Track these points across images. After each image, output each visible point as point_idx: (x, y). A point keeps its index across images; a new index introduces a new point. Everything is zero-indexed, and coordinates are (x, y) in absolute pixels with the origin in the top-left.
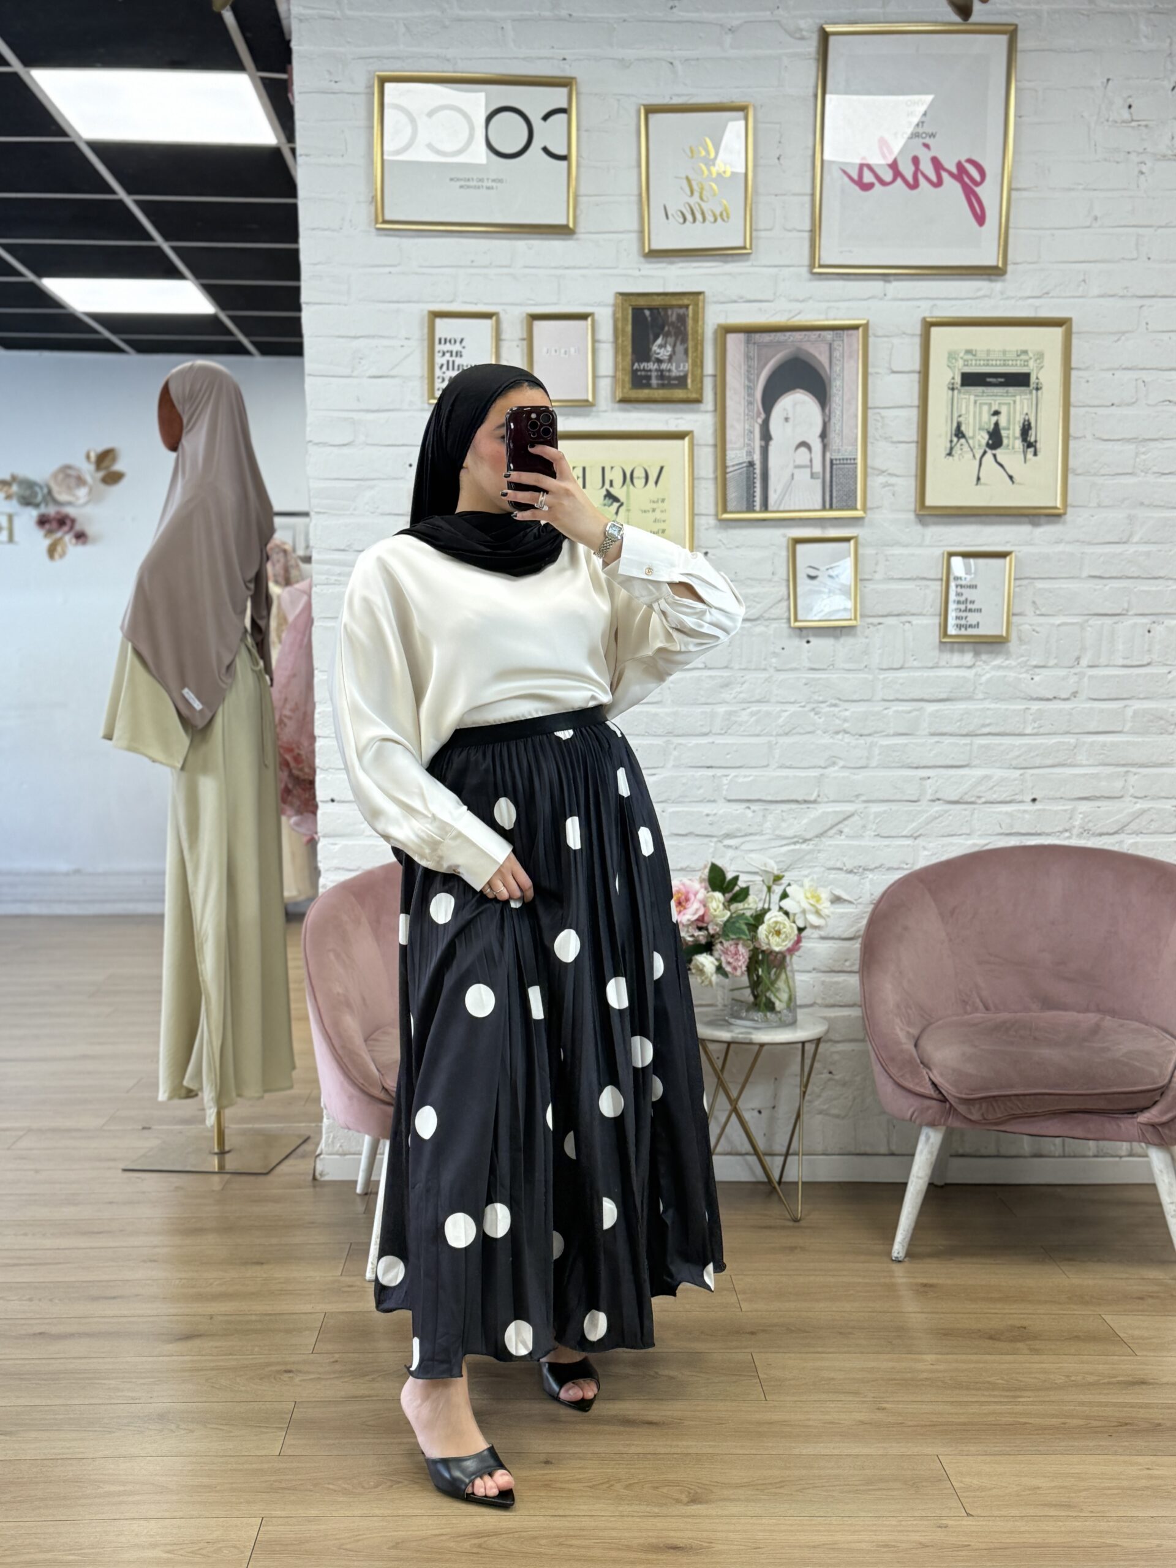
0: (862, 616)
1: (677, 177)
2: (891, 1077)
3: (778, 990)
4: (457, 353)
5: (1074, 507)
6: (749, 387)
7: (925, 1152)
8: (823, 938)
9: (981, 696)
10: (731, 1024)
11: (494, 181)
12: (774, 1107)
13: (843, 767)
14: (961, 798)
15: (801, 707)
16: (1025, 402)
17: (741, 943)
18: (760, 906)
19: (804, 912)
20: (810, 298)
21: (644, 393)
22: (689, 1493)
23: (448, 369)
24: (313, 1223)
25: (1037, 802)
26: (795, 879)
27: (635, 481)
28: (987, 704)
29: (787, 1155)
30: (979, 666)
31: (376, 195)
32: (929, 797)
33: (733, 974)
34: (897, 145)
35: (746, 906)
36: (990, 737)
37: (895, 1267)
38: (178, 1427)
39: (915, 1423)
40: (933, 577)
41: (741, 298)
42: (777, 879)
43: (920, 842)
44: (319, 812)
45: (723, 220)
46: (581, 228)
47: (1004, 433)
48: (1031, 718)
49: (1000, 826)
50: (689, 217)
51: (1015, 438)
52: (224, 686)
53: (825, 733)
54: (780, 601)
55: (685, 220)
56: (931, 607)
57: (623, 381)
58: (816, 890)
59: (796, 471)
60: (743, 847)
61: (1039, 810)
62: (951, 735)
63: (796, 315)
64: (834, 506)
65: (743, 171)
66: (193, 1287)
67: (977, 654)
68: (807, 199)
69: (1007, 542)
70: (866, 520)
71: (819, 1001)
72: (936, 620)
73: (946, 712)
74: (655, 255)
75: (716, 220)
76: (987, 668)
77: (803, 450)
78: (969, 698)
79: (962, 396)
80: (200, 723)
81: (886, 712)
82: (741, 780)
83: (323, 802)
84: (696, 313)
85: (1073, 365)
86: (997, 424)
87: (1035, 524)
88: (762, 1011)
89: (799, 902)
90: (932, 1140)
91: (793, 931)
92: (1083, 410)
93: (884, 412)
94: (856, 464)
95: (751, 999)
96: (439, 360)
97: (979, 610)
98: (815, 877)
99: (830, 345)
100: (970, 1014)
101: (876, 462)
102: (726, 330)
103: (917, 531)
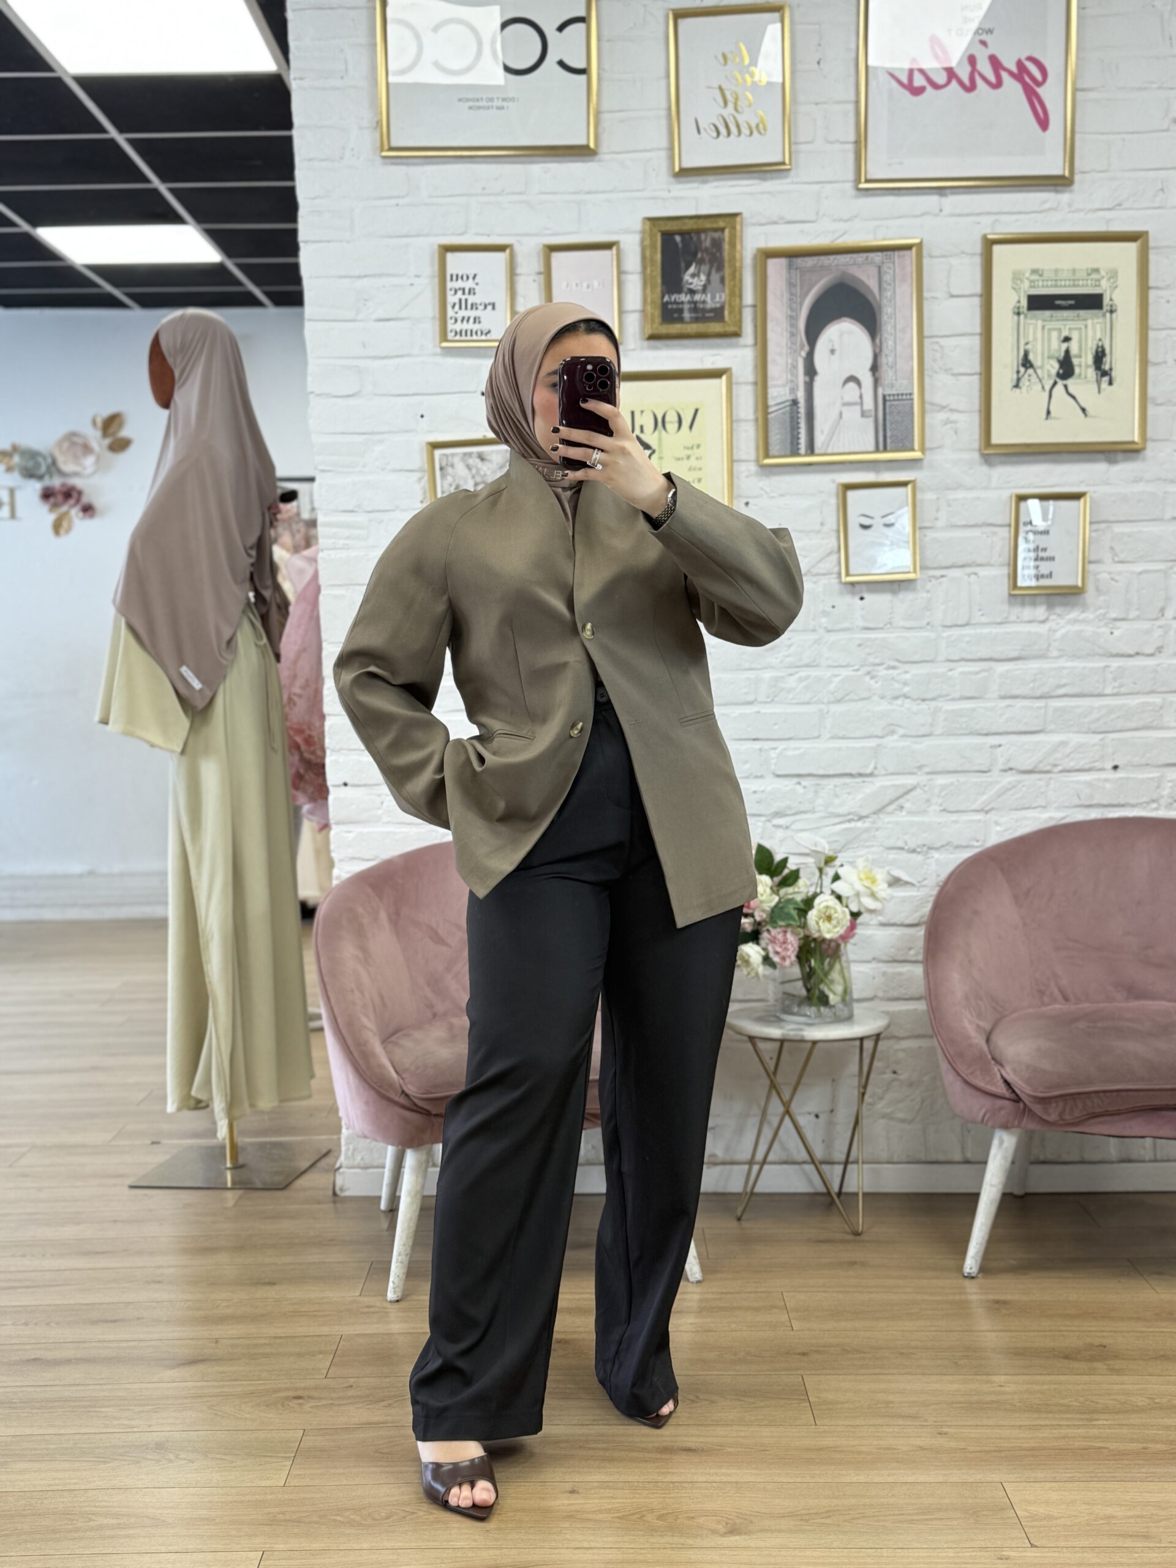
0: (922, 568)
1: (709, 87)
2: (959, 1074)
3: (832, 982)
4: (470, 290)
5: (1154, 440)
6: (791, 317)
7: (999, 1157)
8: (883, 925)
9: (1055, 653)
10: (780, 1020)
11: (504, 100)
12: (832, 1111)
13: (903, 736)
14: (1035, 767)
15: (854, 670)
16: (1098, 327)
17: (789, 930)
18: (812, 891)
19: (858, 895)
20: (856, 217)
21: (676, 328)
22: (727, 1524)
23: (460, 308)
24: (331, 1240)
25: (1119, 770)
26: (851, 860)
27: (668, 426)
28: (1062, 663)
29: (846, 1163)
30: (1054, 620)
31: (381, 120)
32: (1000, 766)
33: (781, 965)
35: (796, 890)
36: (1066, 699)
37: (967, 1283)
38: (177, 1457)
39: (978, 1449)
40: (999, 522)
41: (782, 218)
42: (829, 860)
43: (992, 816)
44: (331, 798)
45: (760, 133)
46: (604, 148)
47: (1075, 361)
48: (1111, 676)
49: (1079, 797)
50: (723, 130)
51: (1087, 366)
52: (224, 662)
53: (882, 698)
54: (830, 553)
55: (718, 133)
56: (1000, 556)
57: (653, 315)
58: (871, 870)
59: (845, 410)
60: (794, 827)
61: (1122, 779)
62: (1024, 697)
63: (841, 236)
64: (888, 448)
65: (780, 80)
66: (198, 1309)
67: (1050, 606)
68: (851, 107)
69: (1082, 482)
70: (925, 462)
71: (880, 994)
72: (1005, 571)
73: (1017, 672)
74: (685, 173)
75: (751, 133)
76: (1062, 622)
77: (852, 385)
78: (1042, 656)
79: (1029, 321)
80: (200, 704)
81: (950, 673)
82: (791, 753)
83: (334, 786)
84: (733, 237)
85: (1151, 283)
86: (1067, 352)
87: (1112, 461)
88: (815, 1005)
89: (851, 884)
90: (1006, 1144)
91: (845, 916)
92: (1164, 333)
93: (943, 341)
94: (912, 399)
95: (804, 992)
96: (452, 299)
97: (1052, 559)
98: (870, 857)
99: (879, 268)
100: (1049, 1004)
101: (935, 396)
102: (766, 255)
103: (982, 472)
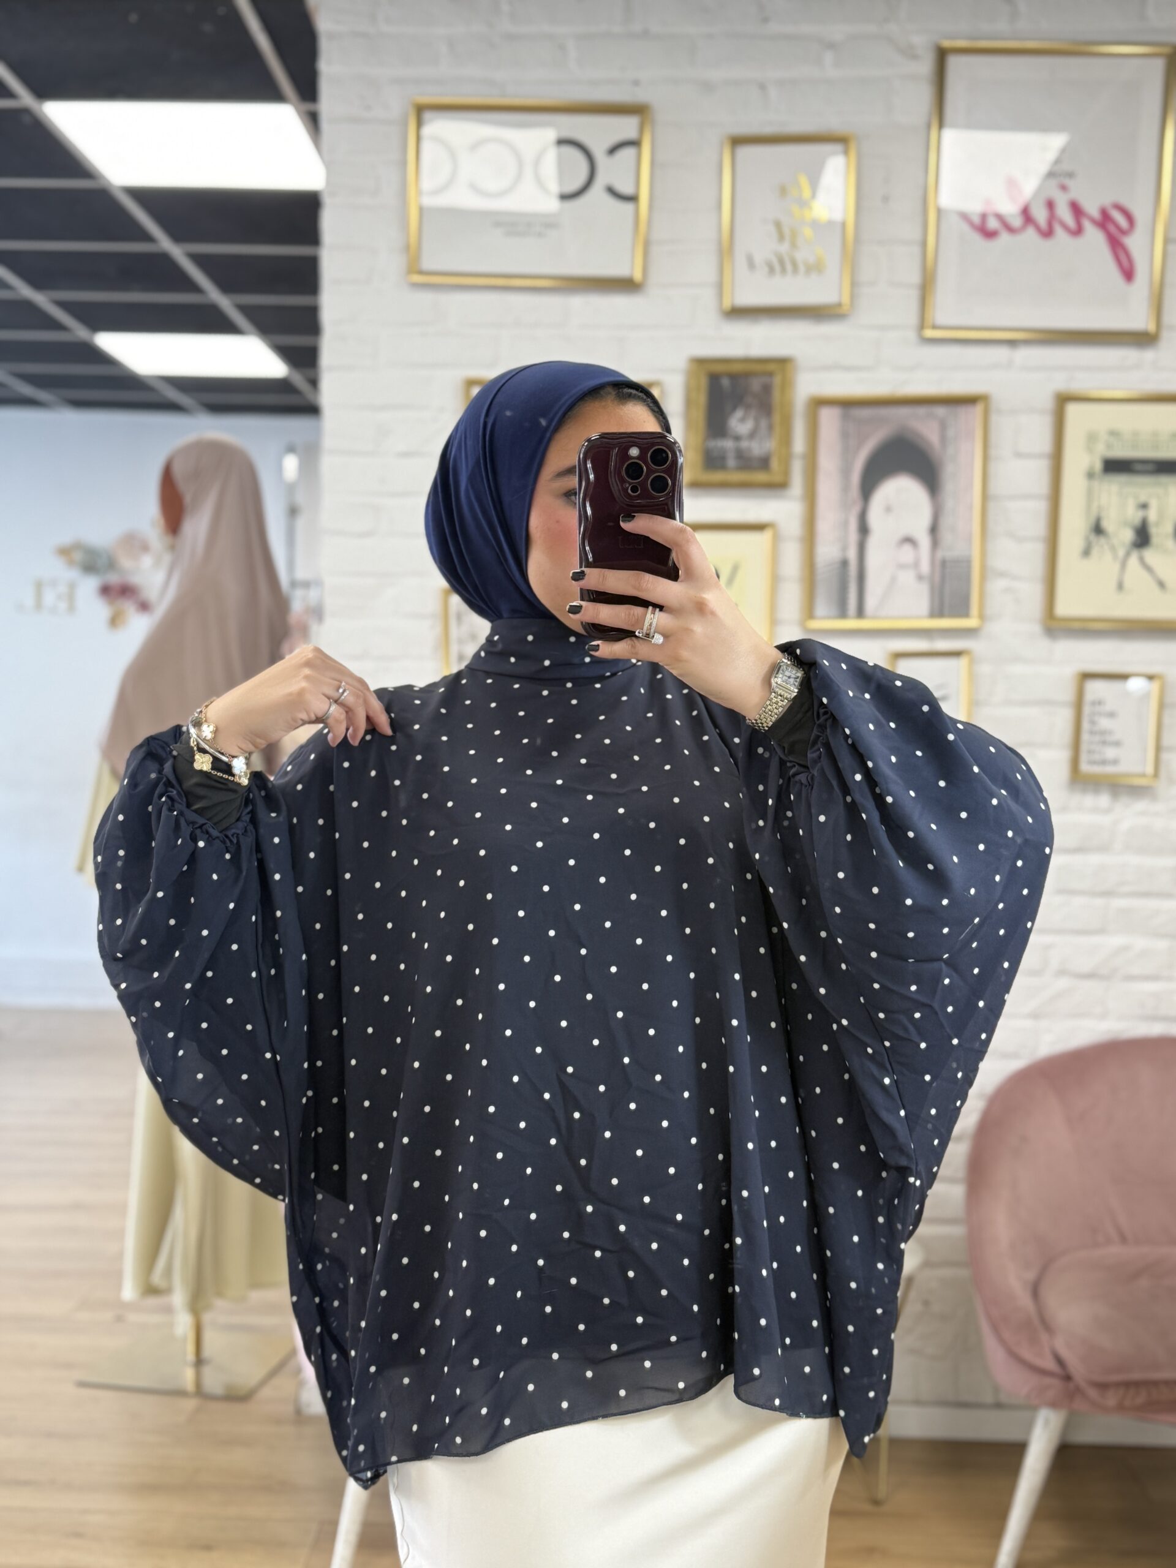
1: (764, 221)
2: (1005, 1346)
6: (845, 468)
9: (1119, 847)
11: (544, 226)
14: (1094, 971)
20: (919, 366)
21: (718, 476)
28: (1127, 858)
30: (1118, 810)
31: (410, 242)
32: (1054, 968)
34: (1029, 186)
36: (1130, 898)
40: (1062, 700)
41: (837, 364)
43: (1043, 1023)
45: (817, 271)
46: (651, 282)
47: (1153, 531)
49: (1143, 1009)
50: (777, 267)
51: (1167, 537)
55: (772, 271)
56: (1061, 737)
57: (694, 462)
62: (1083, 894)
63: (902, 386)
65: (842, 219)
67: (1116, 795)
68: (916, 250)
69: (1154, 662)
70: (983, 632)
72: (1066, 755)
73: (1077, 866)
74: (737, 313)
75: (809, 272)
76: (1128, 813)
78: (1104, 848)
79: (1103, 484)
84: (784, 382)
93: (1007, 503)
94: (972, 565)
97: (1117, 744)
99: (943, 422)
100: (1101, 1247)
101: (997, 562)
102: (819, 403)
103: (1044, 644)
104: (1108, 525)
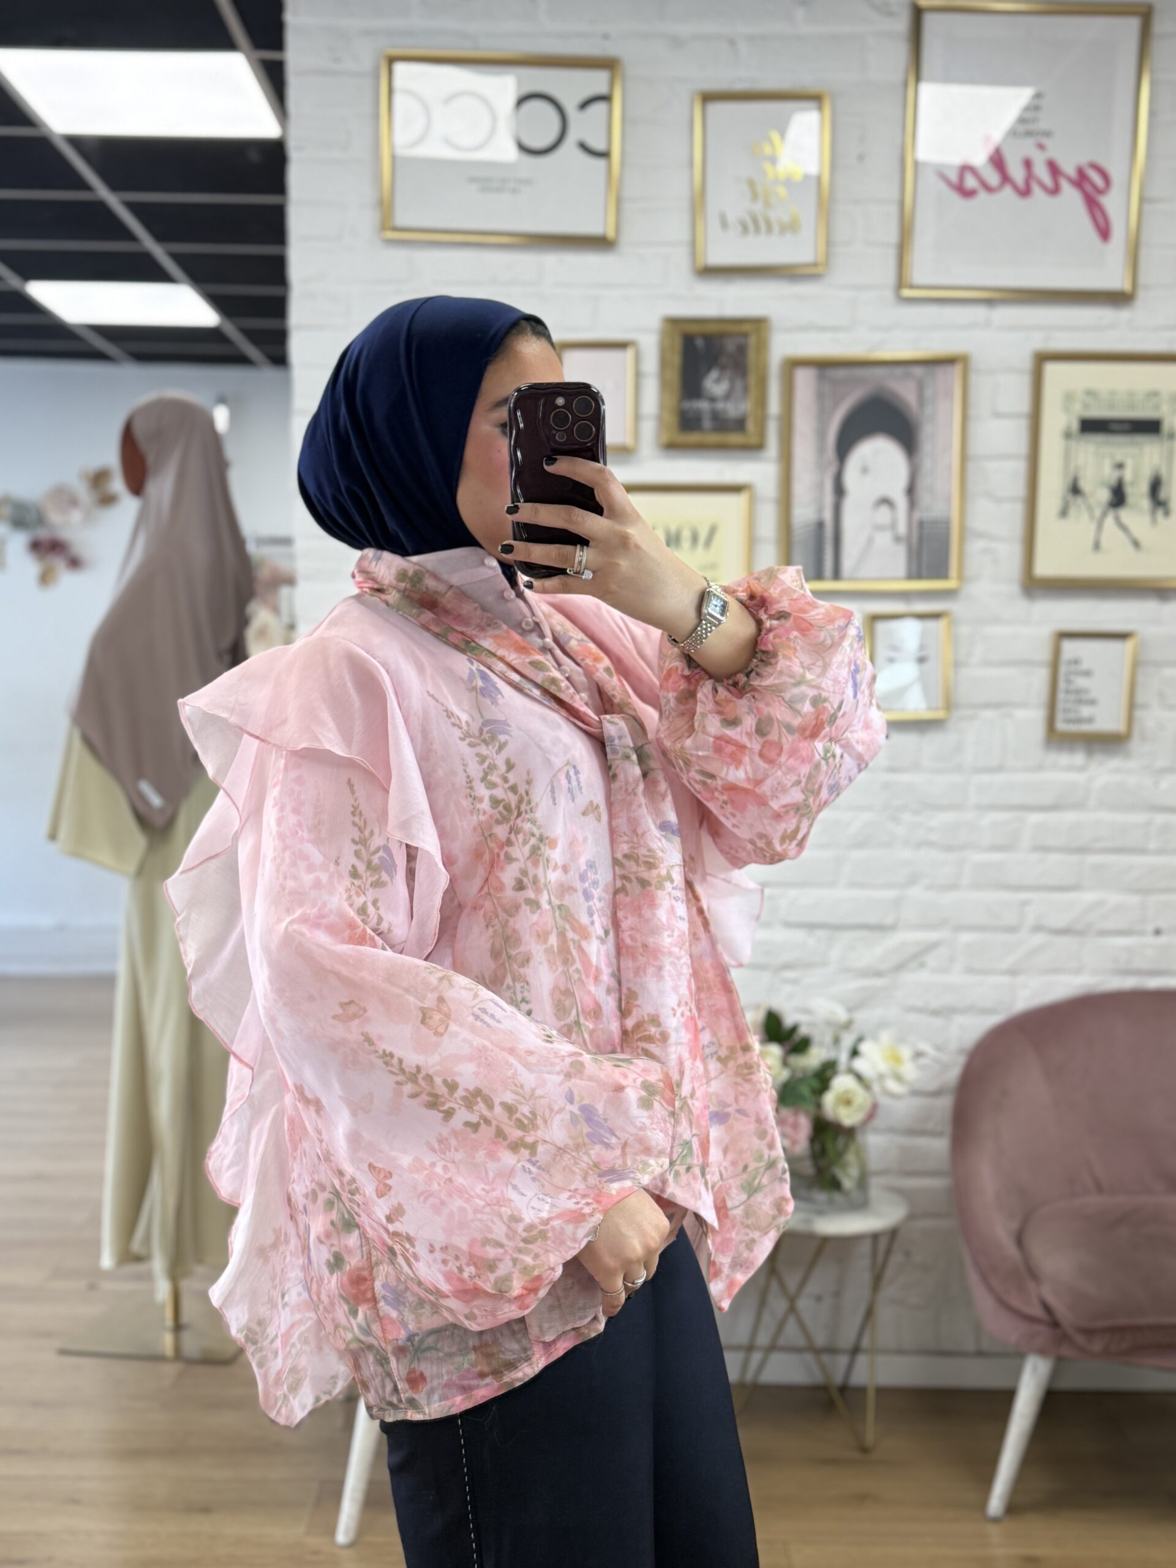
0: (954, 707)
1: (737, 180)
2: (991, 1291)
3: (847, 1164)
6: (820, 430)
9: (1093, 804)
11: (519, 182)
12: (838, 1294)
13: (928, 887)
14: (1068, 927)
15: (877, 815)
16: (1156, 453)
17: (801, 1110)
18: (825, 1059)
19: (881, 1076)
20: (896, 326)
25: (1161, 935)
27: (683, 543)
28: (1101, 815)
29: (854, 1352)
30: (1092, 768)
31: (382, 198)
32: (1030, 925)
33: (791, 1150)
35: (809, 1058)
36: (1104, 854)
37: (991, 1527)
40: (1036, 660)
41: (813, 324)
43: (1020, 979)
45: (792, 231)
46: (624, 240)
47: (1129, 490)
48: (1155, 831)
49: (1116, 963)
50: (751, 226)
53: (906, 844)
55: (746, 230)
56: (1035, 696)
58: (896, 1046)
61: (1164, 944)
62: (1058, 850)
63: (876, 348)
64: (922, 576)
65: (817, 173)
67: (1090, 752)
68: (894, 209)
69: (1129, 621)
70: (962, 593)
71: (894, 1169)
72: (1042, 713)
73: (1050, 823)
74: (709, 272)
75: (783, 232)
76: (1102, 771)
78: (1079, 806)
79: (1081, 444)
81: (979, 822)
82: (804, 903)
84: (759, 343)
87: (1162, 601)
88: (826, 1190)
89: (873, 1062)
91: (867, 1101)
93: (986, 464)
94: (951, 526)
95: (813, 1170)
97: (1092, 702)
99: (920, 382)
100: (1081, 1196)
101: (976, 523)
102: (793, 364)
103: (1022, 606)
104: (1085, 485)
